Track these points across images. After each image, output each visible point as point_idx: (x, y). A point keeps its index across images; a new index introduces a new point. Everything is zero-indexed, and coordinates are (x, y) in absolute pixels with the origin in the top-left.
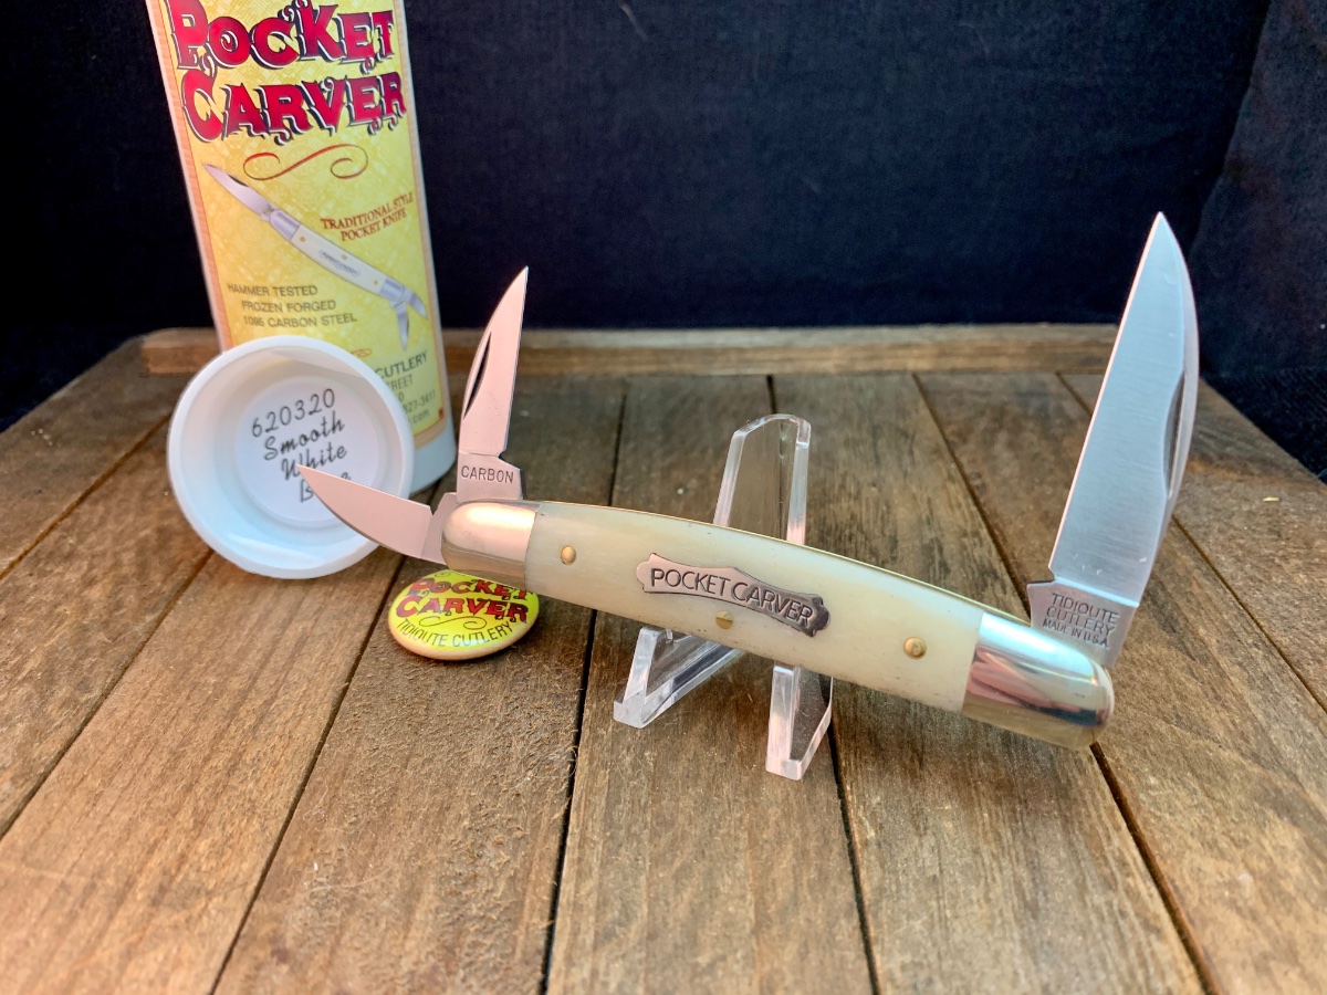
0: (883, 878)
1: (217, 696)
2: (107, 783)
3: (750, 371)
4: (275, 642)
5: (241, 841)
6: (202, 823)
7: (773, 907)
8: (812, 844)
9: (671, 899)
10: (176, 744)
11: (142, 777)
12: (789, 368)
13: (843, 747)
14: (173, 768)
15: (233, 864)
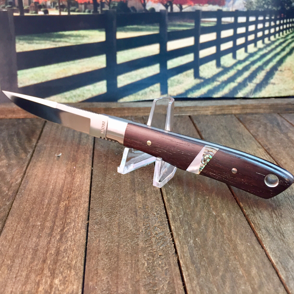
0: (286, 274)
1: (43, 229)
2: (13, 262)
3: (183, 115)
4: (57, 209)
5: (70, 278)
6: (54, 273)
7: (256, 286)
8: (260, 265)
9: (223, 286)
10: (33, 247)
11: (25, 259)
12: (196, 114)
13: (258, 233)
14: (36, 255)
15: (70, 287)
